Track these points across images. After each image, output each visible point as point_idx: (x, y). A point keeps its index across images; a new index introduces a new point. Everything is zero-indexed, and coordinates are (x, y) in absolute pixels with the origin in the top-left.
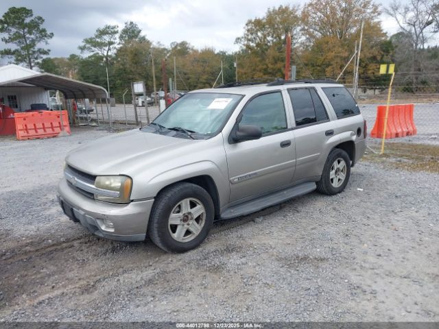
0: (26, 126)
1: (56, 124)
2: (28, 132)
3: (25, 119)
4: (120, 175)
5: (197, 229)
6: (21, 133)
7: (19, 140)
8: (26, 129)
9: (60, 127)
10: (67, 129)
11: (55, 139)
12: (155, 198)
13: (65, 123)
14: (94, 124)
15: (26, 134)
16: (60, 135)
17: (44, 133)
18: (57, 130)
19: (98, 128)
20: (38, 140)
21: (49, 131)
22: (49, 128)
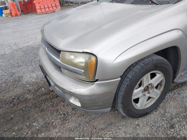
0: (40, 7)
1: (54, 5)
2: (41, 10)
3: (39, 3)
4: (83, 52)
5: (156, 94)
6: (39, 11)
7: (38, 15)
8: (41, 9)
9: (56, 6)
10: (59, 7)
11: (54, 13)
12: (121, 77)
13: (58, 4)
14: (72, 4)
15: (41, 11)
16: (56, 11)
17: (49, 10)
18: (55, 8)
19: (74, 6)
20: (46, 14)
21: (51, 9)
22: (51, 7)
